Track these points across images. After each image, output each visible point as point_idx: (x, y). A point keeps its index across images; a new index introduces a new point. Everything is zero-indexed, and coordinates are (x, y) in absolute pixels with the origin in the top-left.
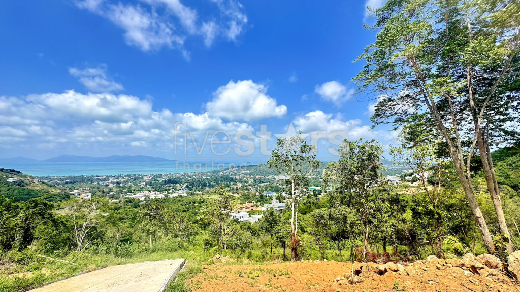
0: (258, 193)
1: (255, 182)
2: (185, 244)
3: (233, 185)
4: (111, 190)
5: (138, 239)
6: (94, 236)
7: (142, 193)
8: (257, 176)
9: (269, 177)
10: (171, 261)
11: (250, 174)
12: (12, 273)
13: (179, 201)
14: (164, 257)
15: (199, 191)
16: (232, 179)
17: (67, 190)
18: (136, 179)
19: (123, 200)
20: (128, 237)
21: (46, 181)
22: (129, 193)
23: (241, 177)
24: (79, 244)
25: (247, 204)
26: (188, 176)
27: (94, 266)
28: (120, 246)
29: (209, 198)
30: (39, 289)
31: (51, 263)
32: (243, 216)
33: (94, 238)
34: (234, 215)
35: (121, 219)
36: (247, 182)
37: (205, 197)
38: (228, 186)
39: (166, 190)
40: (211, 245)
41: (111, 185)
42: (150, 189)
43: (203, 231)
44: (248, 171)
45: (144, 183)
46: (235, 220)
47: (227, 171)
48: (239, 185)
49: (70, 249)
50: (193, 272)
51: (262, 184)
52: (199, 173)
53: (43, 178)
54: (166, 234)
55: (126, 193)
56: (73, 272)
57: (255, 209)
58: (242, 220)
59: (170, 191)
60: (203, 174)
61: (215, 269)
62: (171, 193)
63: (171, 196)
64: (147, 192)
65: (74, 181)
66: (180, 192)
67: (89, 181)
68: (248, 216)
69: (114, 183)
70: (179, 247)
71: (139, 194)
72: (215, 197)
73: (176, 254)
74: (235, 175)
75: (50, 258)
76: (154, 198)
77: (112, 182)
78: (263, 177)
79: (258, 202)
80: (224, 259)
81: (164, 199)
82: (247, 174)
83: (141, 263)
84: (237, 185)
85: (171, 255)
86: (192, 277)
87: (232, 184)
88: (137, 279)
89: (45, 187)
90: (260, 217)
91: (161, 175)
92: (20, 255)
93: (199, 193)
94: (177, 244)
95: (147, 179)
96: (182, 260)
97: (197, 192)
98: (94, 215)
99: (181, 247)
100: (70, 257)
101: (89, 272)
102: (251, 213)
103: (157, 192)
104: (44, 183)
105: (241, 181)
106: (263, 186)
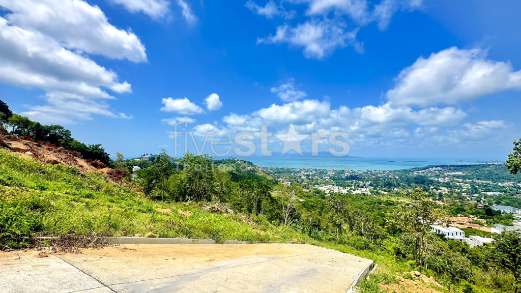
0: (480, 205)
1: (475, 190)
2: (371, 245)
3: (435, 190)
4: (303, 181)
5: (325, 227)
6: (294, 216)
7: (327, 186)
8: (480, 181)
9: (506, 184)
10: (359, 258)
11: (464, 177)
12: (254, 229)
13: (363, 199)
14: (351, 252)
15: (384, 191)
16: (432, 181)
17: (276, 178)
18: (322, 173)
19: (312, 191)
20: (317, 223)
21: (265, 170)
22: (316, 185)
23: (447, 180)
24: (286, 219)
25: (460, 218)
26: (372, 174)
27: (296, 240)
28: (312, 229)
29: (399, 201)
30: (267, 244)
31: (272, 228)
32: (454, 232)
33: (294, 218)
34: (438, 228)
35: (312, 207)
36: (460, 187)
37: (393, 199)
38: (426, 190)
39: (348, 186)
40: (404, 256)
41: (303, 177)
42: (333, 183)
43: (392, 238)
44: (461, 173)
45: (328, 177)
46: (438, 235)
47: (423, 171)
48: (445, 191)
49: (281, 222)
50: (388, 280)
51: (489, 194)
52: (384, 171)
53: (263, 168)
54: (352, 229)
55: (314, 185)
56: (284, 240)
57: (476, 228)
58: (451, 237)
59: (353, 188)
60: (390, 172)
61: (416, 287)
62: (354, 190)
63: (354, 193)
64: (331, 186)
65: (279, 172)
66: (363, 189)
67: (288, 172)
68: (464, 235)
69: (305, 175)
70: (365, 246)
71: (324, 186)
72: (406, 201)
73: (362, 252)
74: (438, 176)
75: (270, 225)
76: (337, 192)
77: (303, 175)
78: (491, 183)
79: (481, 218)
80: (427, 280)
81: (347, 195)
82: (458, 177)
83: (331, 250)
84: (440, 190)
85: (358, 252)
86: (386, 284)
87: (432, 187)
88: (331, 263)
89: (265, 174)
90: (488, 241)
91: (343, 171)
92: (256, 218)
93: (386, 193)
94: (364, 242)
95: (331, 174)
96: (371, 262)
97: (383, 192)
98: (294, 200)
99: (367, 247)
100: (281, 227)
101: (293, 243)
102: (469, 232)
103: (340, 187)
104: (264, 172)
105: (447, 185)
106: (491, 197)
